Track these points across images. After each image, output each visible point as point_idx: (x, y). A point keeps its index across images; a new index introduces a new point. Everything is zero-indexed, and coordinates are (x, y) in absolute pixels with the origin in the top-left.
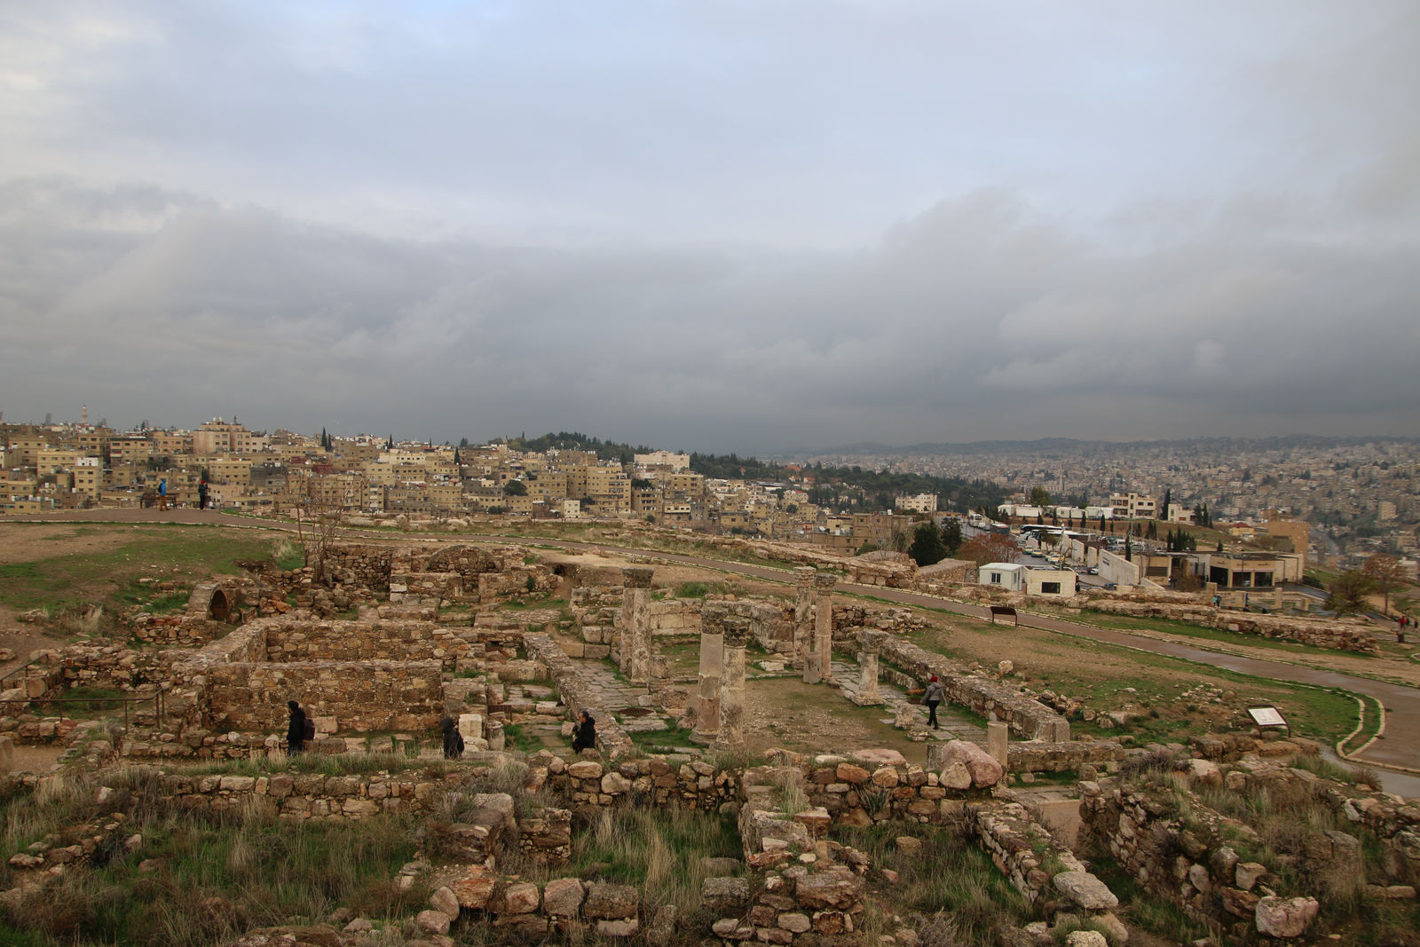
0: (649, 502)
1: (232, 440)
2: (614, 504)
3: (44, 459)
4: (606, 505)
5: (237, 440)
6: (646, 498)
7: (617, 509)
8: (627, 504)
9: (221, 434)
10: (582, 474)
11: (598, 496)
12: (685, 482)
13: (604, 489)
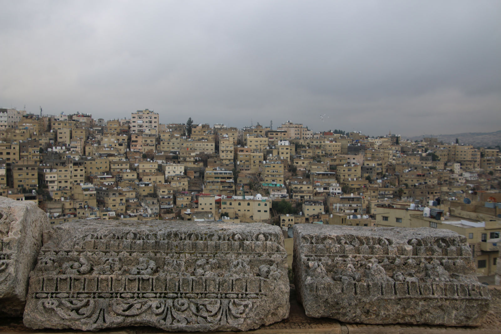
0: (490, 164)
1: (301, 132)
2: (472, 166)
3: (251, 142)
4: (469, 166)
5: (303, 132)
6: (489, 162)
7: (474, 167)
8: (478, 165)
9: (297, 129)
10: (454, 150)
11: (465, 161)
12: (493, 153)
13: (469, 158)
